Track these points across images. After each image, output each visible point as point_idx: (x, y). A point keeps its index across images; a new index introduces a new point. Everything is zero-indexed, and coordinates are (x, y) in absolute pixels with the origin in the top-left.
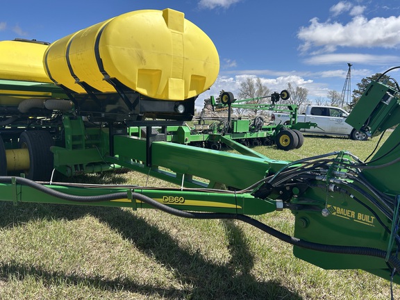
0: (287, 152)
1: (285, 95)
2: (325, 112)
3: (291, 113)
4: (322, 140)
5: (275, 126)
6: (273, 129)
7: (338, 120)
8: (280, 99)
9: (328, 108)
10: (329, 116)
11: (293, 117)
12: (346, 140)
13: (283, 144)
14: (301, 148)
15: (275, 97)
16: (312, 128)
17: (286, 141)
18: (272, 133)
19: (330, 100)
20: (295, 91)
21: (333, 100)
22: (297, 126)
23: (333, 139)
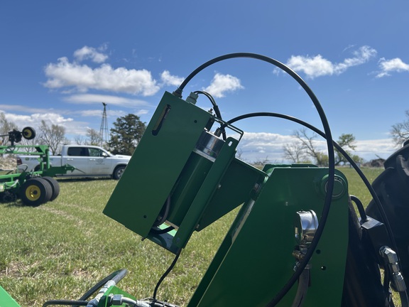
0: (38, 208)
1: (29, 133)
2: (83, 152)
3: (41, 156)
4: (83, 184)
5: (18, 175)
6: (15, 179)
7: (98, 160)
8: (23, 138)
9: (87, 148)
10: (88, 155)
11: (44, 161)
12: (109, 181)
13: (32, 197)
14: (57, 200)
15: (15, 136)
16: (69, 172)
17: (35, 193)
18: (14, 184)
19: (89, 138)
20: (51, 129)
21: (92, 139)
22: (50, 172)
23: (95, 181)
